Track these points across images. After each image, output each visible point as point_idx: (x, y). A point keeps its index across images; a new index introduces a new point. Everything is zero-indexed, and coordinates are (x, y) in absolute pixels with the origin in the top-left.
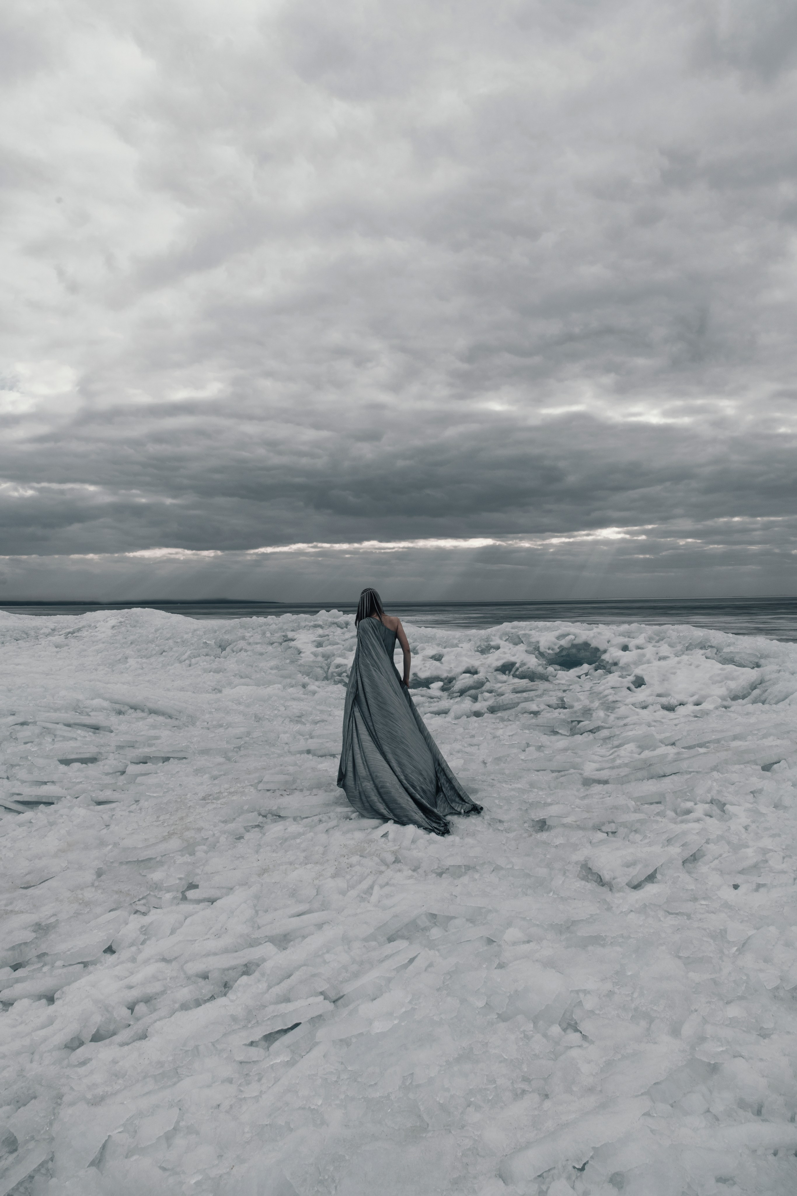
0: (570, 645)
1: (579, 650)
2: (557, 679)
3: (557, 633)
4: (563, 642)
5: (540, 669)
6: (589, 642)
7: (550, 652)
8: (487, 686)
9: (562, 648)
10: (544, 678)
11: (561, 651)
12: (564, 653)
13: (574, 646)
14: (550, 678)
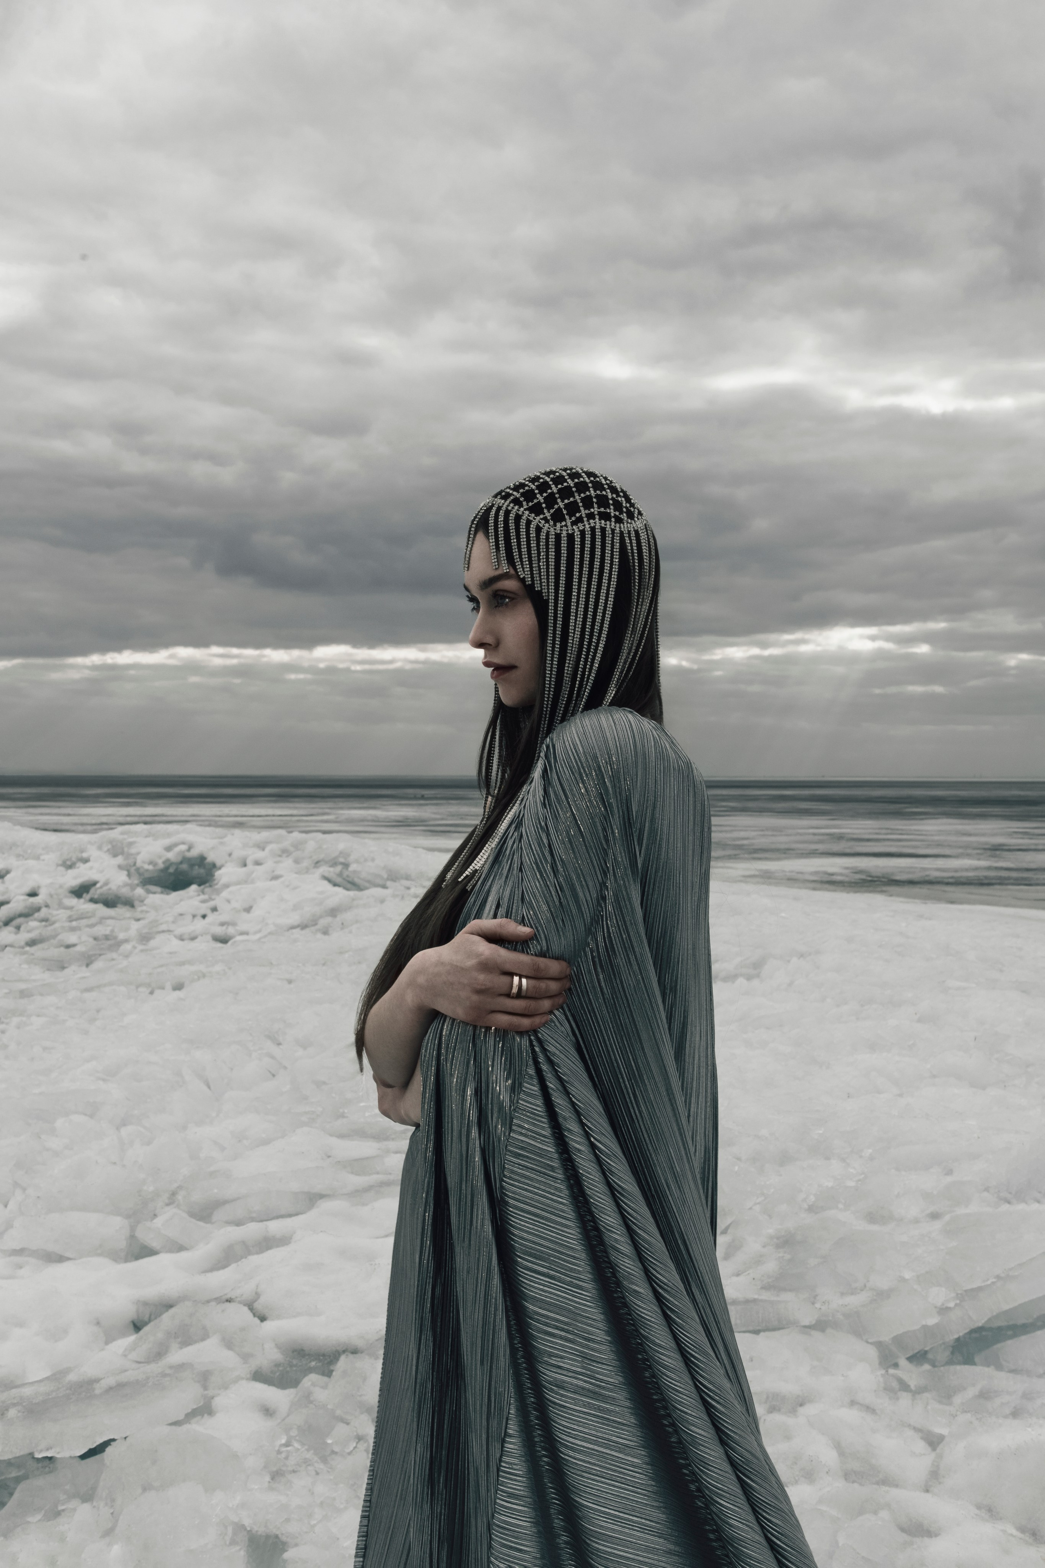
0: (179, 859)
1: (192, 866)
2: (145, 905)
3: (167, 842)
4: (171, 856)
5: (125, 892)
6: (206, 855)
7: (151, 867)
8: (44, 912)
9: (168, 864)
10: (129, 903)
11: (167, 868)
12: (171, 870)
13: (185, 860)
14: (136, 903)
